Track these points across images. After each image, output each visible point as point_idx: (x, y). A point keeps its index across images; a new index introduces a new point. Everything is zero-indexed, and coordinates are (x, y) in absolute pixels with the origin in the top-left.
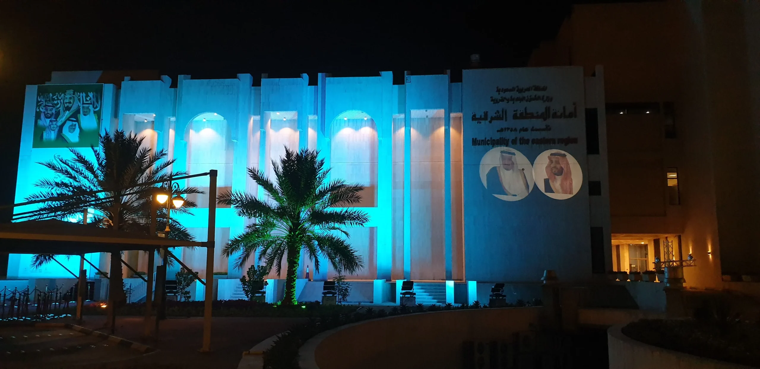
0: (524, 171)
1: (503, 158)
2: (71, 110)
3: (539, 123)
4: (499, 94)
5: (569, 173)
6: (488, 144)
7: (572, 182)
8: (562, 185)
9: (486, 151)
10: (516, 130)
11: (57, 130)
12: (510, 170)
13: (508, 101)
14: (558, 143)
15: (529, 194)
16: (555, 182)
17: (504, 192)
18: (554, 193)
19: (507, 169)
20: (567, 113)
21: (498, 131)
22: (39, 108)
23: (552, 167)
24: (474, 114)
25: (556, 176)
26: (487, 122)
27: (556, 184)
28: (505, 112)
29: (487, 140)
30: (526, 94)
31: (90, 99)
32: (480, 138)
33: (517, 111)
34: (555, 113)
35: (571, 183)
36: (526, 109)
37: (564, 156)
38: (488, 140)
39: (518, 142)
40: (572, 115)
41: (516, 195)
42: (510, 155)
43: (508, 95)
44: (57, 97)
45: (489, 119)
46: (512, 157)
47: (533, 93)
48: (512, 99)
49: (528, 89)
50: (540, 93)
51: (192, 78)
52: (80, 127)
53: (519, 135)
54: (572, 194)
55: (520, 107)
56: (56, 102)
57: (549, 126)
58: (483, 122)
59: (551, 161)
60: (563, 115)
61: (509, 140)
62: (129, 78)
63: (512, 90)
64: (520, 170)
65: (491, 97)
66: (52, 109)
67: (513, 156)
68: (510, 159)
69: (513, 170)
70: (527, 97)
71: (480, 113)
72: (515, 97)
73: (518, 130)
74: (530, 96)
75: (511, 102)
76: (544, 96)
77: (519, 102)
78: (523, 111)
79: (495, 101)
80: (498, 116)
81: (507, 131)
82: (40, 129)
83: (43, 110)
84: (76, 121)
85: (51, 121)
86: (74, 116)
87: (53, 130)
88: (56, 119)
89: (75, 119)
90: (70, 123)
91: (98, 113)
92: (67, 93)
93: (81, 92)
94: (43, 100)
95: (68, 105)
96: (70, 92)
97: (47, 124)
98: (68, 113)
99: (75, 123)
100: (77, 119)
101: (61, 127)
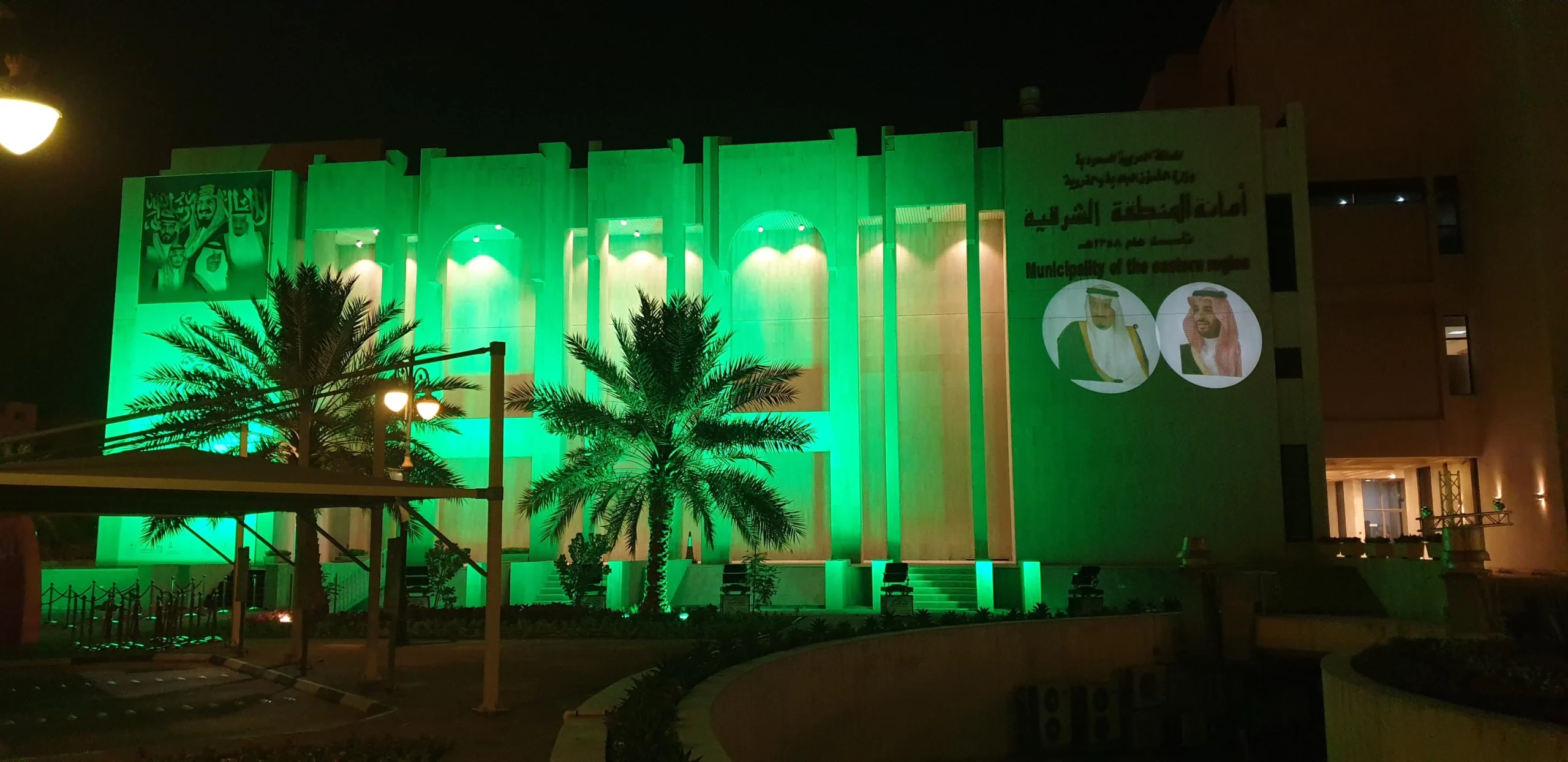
0: (1137, 330)
1: (1092, 302)
2: (209, 227)
3: (1168, 228)
4: (1082, 169)
5: (1233, 332)
6: (1061, 275)
7: (1240, 350)
8: (1218, 358)
9: (1058, 288)
10: (1118, 244)
11: (184, 268)
12: (1107, 328)
13: (1101, 183)
14: (1209, 270)
15: (1151, 379)
16: (1203, 353)
17: (1096, 376)
18: (1202, 374)
19: (1101, 327)
20: (1227, 207)
21: (1081, 247)
22: (149, 224)
23: (1196, 320)
24: (1029, 211)
25: (1205, 339)
26: (1057, 228)
27: (1207, 356)
28: (1094, 205)
29: (1057, 266)
30: (1139, 168)
31: (248, 202)
32: (1043, 261)
33: (1120, 203)
34: (1201, 207)
35: (1238, 352)
36: (1139, 199)
37: (1222, 296)
38: (1061, 267)
39: (1124, 267)
40: (1235, 210)
41: (1120, 381)
42: (1107, 297)
43: (1099, 170)
44: (183, 200)
45: (1062, 223)
46: (1111, 300)
47: (1152, 166)
48: (1110, 180)
49: (1144, 158)
50: (1168, 166)
51: (449, 155)
52: (228, 260)
53: (1126, 255)
54: (1241, 376)
55: (1126, 195)
56: (181, 211)
57: (1188, 234)
58: (1048, 228)
59: (1195, 309)
60: (1218, 210)
61: (1104, 264)
62: (322, 157)
63: (1111, 159)
64: (1128, 327)
65: (1066, 176)
66: (175, 224)
67: (1114, 298)
68: (1107, 305)
69: (1114, 327)
70: (1141, 174)
71: (1042, 211)
72: (1115, 175)
73: (1123, 244)
74: (1148, 173)
75: (1108, 185)
76: (1177, 172)
77: (1123, 184)
78: (1133, 203)
79: (1073, 183)
80: (1079, 214)
81: (1100, 247)
82: (150, 266)
83: (156, 228)
84: (222, 248)
85: (172, 249)
86: (217, 238)
87: (177, 267)
88: (182, 243)
89: (218, 244)
90: (210, 251)
91: (263, 230)
92: (202, 192)
93: (229, 190)
94: (156, 208)
95: (206, 215)
96: (208, 189)
97: (165, 257)
98: (206, 232)
99: (220, 251)
100: (223, 242)
101: (193, 260)
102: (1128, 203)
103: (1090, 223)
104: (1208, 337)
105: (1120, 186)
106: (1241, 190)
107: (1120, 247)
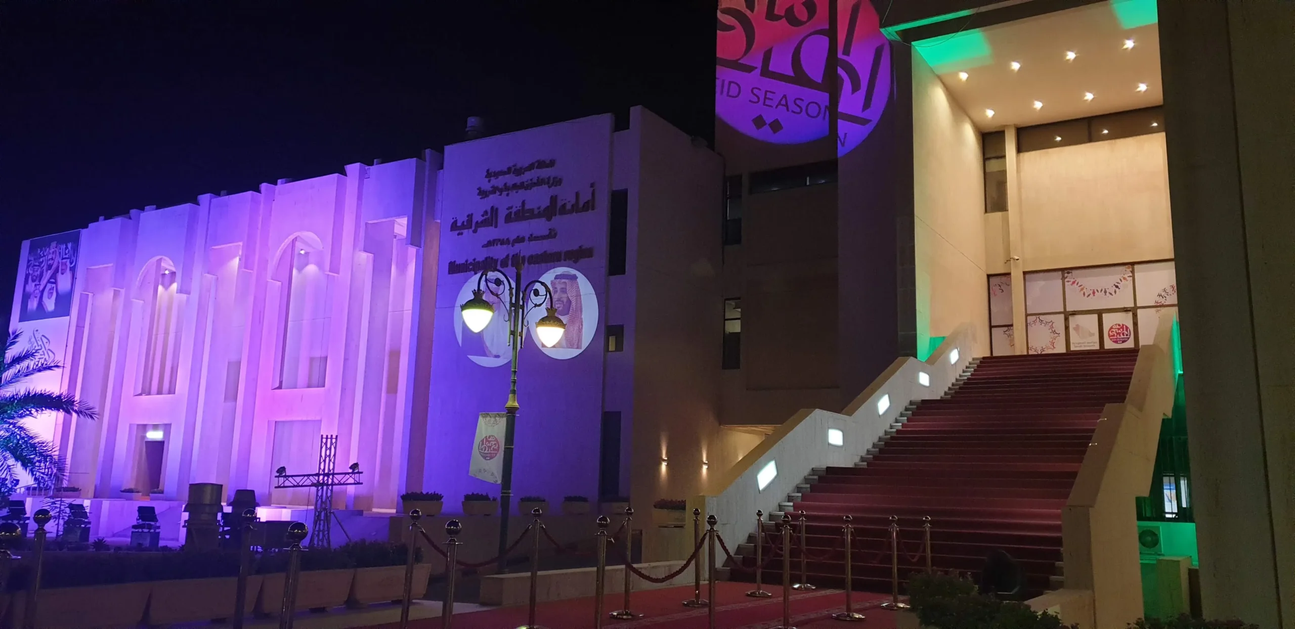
2: (52, 270)
3: (539, 226)
4: (489, 181)
5: (579, 308)
6: (470, 270)
7: (582, 325)
10: (508, 241)
11: (39, 297)
13: (501, 191)
14: (565, 260)
17: (484, 353)
20: (581, 204)
21: (484, 246)
22: (29, 270)
24: (455, 219)
26: (471, 230)
28: (494, 211)
29: (469, 262)
30: (527, 177)
31: (69, 252)
32: (460, 261)
33: (511, 208)
34: (564, 206)
35: (581, 327)
36: (523, 202)
37: (574, 278)
38: (471, 264)
39: (510, 262)
40: (589, 206)
41: (499, 357)
42: (497, 286)
43: (499, 182)
45: (473, 228)
47: (535, 174)
48: (506, 188)
49: (531, 167)
50: (545, 173)
52: (57, 291)
53: (512, 251)
55: (515, 200)
56: (41, 260)
57: (554, 230)
58: (465, 231)
60: (575, 209)
61: (497, 260)
63: (508, 171)
65: (479, 189)
66: (38, 269)
69: (499, 312)
70: (527, 182)
71: (462, 219)
72: (510, 184)
73: (511, 242)
74: (531, 180)
75: (505, 193)
76: (549, 177)
77: (515, 191)
78: (520, 207)
79: (483, 194)
80: (485, 219)
81: (497, 245)
82: (26, 297)
83: (31, 272)
84: (55, 283)
85: (36, 285)
86: (54, 276)
87: (36, 297)
88: (40, 281)
89: (53, 280)
90: (49, 286)
91: (73, 270)
92: (51, 247)
93: (62, 243)
94: (32, 259)
95: (51, 262)
96: (54, 244)
97: (32, 291)
98: (50, 273)
99: (54, 285)
100: (56, 280)
101: (42, 292)
102: (517, 207)
103: (492, 226)
104: (562, 316)
105: (513, 193)
106: (592, 189)
107: (509, 244)
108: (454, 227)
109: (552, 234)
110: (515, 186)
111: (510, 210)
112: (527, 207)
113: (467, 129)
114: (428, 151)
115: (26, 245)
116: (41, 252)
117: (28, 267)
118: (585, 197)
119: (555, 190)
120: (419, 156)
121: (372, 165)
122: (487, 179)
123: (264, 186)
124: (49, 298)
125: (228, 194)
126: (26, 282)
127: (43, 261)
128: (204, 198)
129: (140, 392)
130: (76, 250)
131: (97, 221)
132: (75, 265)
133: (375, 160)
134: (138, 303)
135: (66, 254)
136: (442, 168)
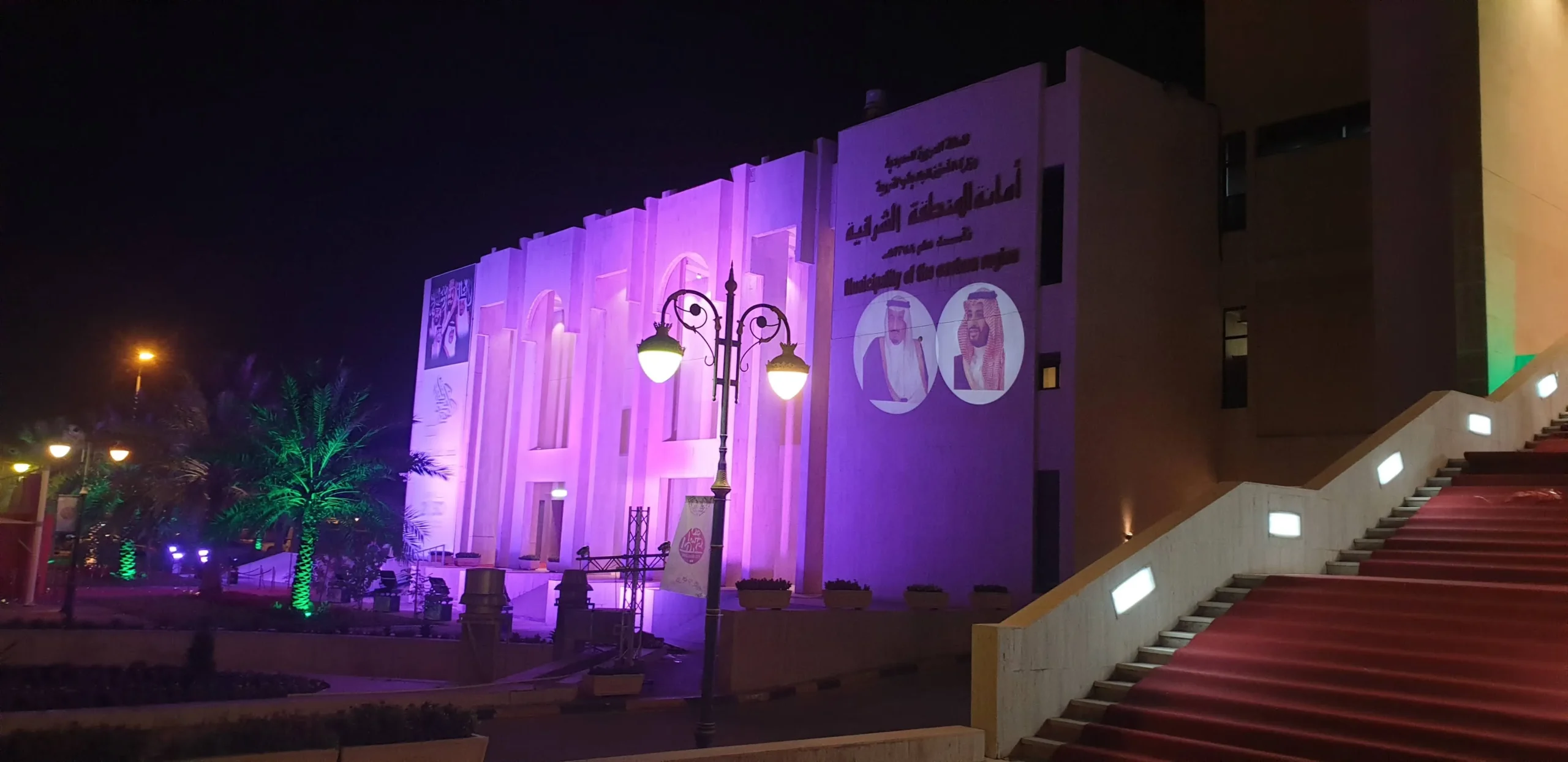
0: (922, 342)
1: (890, 315)
2: (451, 311)
3: (950, 225)
4: (890, 172)
5: (1000, 336)
6: (870, 289)
7: (1004, 358)
8: (984, 369)
9: (865, 304)
10: (913, 249)
11: (441, 342)
12: (899, 343)
13: (904, 183)
14: (983, 268)
16: (972, 364)
17: (889, 396)
18: (970, 389)
19: (895, 342)
20: (1003, 189)
21: (885, 257)
23: (969, 327)
24: (851, 225)
25: (975, 347)
26: (869, 237)
27: (975, 370)
28: (896, 209)
29: (867, 278)
30: (935, 160)
31: (466, 290)
32: (857, 276)
33: (916, 203)
34: (981, 194)
35: (1002, 362)
36: (931, 194)
37: (992, 296)
38: (870, 281)
39: (915, 275)
40: (1013, 193)
41: (906, 400)
42: (901, 309)
43: (901, 172)
45: (872, 234)
47: (945, 156)
48: (910, 179)
49: (939, 148)
50: (957, 153)
52: (457, 334)
53: (917, 260)
55: (919, 193)
57: (968, 229)
58: (863, 239)
59: (969, 314)
60: (996, 197)
61: (900, 273)
63: (913, 156)
64: (915, 340)
65: (877, 183)
67: (906, 309)
68: (901, 318)
69: (904, 343)
70: (935, 167)
71: (859, 223)
72: (914, 172)
73: (916, 249)
74: (940, 165)
75: (908, 186)
76: (963, 158)
77: (920, 182)
78: (926, 202)
79: (883, 189)
80: (885, 222)
81: (899, 255)
82: (430, 341)
83: (433, 314)
84: (455, 325)
85: (438, 328)
86: (453, 318)
87: (439, 342)
88: (441, 324)
89: (453, 322)
90: (450, 328)
91: (470, 309)
92: (450, 285)
93: (459, 281)
94: (434, 299)
95: (450, 302)
96: (452, 282)
97: (435, 334)
98: (450, 314)
99: (454, 328)
100: (455, 321)
101: (444, 336)
102: (922, 203)
103: (893, 230)
104: (978, 346)
105: (918, 184)
106: (1016, 169)
107: (914, 252)
108: (850, 234)
109: (966, 235)
110: (922, 176)
111: (915, 208)
112: (936, 201)
113: (867, 106)
114: (819, 141)
115: (428, 283)
116: (441, 291)
117: (431, 308)
118: (1007, 182)
119: (969, 176)
120: (810, 148)
121: (760, 164)
122: (887, 169)
123: (648, 200)
124: (450, 342)
125: (613, 213)
126: (429, 326)
127: (442, 303)
128: (590, 220)
129: (536, 446)
130: (471, 287)
131: (490, 252)
132: (472, 304)
133: (763, 159)
134: (530, 345)
135: (463, 292)
136: (836, 162)
